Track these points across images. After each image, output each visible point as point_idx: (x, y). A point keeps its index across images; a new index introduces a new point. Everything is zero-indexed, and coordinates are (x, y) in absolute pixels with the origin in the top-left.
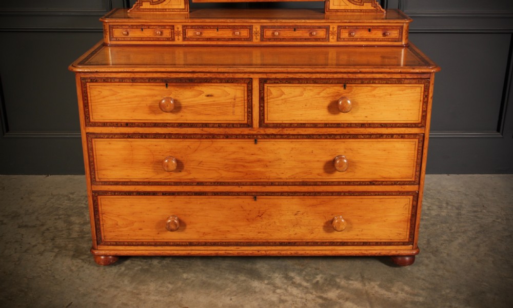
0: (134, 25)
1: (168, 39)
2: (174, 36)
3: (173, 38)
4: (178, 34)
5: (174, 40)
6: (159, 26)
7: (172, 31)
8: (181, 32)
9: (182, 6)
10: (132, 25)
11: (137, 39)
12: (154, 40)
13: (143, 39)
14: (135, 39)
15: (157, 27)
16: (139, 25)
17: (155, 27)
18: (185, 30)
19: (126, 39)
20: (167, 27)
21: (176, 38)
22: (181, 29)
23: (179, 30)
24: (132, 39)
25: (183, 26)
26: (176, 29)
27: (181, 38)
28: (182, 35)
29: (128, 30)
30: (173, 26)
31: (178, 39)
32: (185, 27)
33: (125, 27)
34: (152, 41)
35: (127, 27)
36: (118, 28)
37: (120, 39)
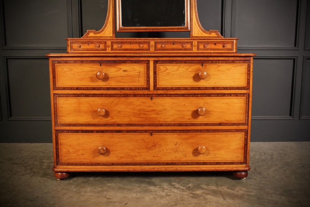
1: (103, 50)
2: (106, 48)
5: (106, 50)
6: (98, 42)
7: (105, 45)
8: (110, 45)
9: (111, 35)
10: (83, 42)
11: (85, 50)
12: (95, 50)
13: (89, 50)
16: (87, 42)
17: (95, 43)
18: (112, 44)
19: (79, 50)
20: (103, 43)
21: (107, 49)
22: (110, 44)
24: (83, 50)
25: (112, 42)
26: (107, 44)
27: (110, 49)
28: (110, 47)
29: (81, 44)
30: (106, 42)
31: (109, 50)
32: (113, 43)
34: (94, 50)
35: (80, 43)
36: (75, 43)
37: (76, 50)
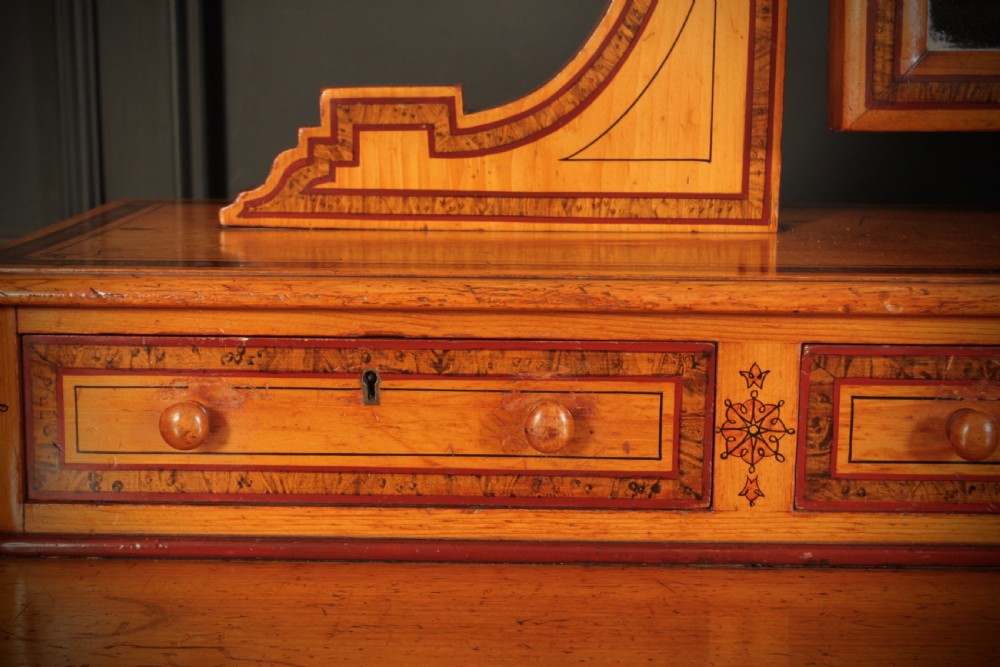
0: (289, 341)
1: (640, 493)
2: (709, 456)
3: (691, 475)
4: (755, 440)
5: (700, 496)
6: (553, 347)
7: (694, 402)
8: (789, 416)
9: (723, 174)
10: (260, 341)
11: (309, 485)
12: (489, 502)
13: (370, 486)
14: (291, 483)
15: (534, 360)
16: (340, 343)
17: (504, 363)
18: (831, 399)
19: (192, 483)
20: (644, 364)
22: (782, 388)
23: (767, 396)
24: (259, 483)
25: (815, 355)
26: (731, 387)
27: (777, 475)
28: (788, 445)
29: (224, 389)
30: (708, 353)
31: (752, 493)
32: (836, 367)
33: (188, 358)
35: (212, 358)
36: (112, 369)
37: (132, 483)
